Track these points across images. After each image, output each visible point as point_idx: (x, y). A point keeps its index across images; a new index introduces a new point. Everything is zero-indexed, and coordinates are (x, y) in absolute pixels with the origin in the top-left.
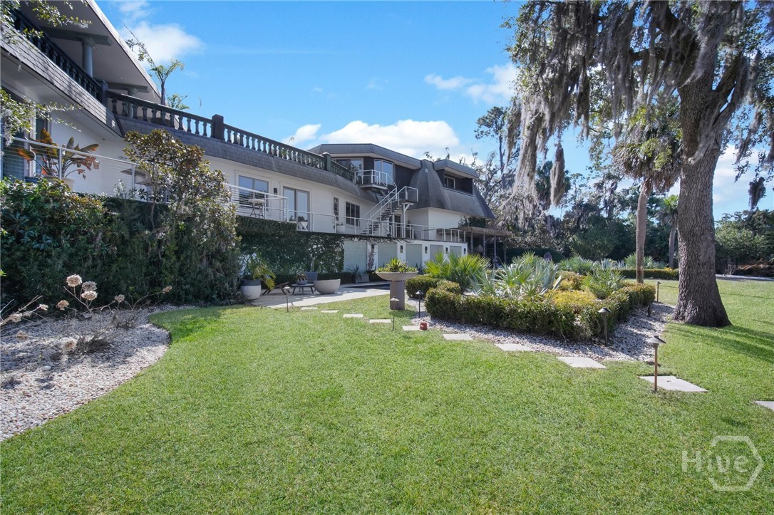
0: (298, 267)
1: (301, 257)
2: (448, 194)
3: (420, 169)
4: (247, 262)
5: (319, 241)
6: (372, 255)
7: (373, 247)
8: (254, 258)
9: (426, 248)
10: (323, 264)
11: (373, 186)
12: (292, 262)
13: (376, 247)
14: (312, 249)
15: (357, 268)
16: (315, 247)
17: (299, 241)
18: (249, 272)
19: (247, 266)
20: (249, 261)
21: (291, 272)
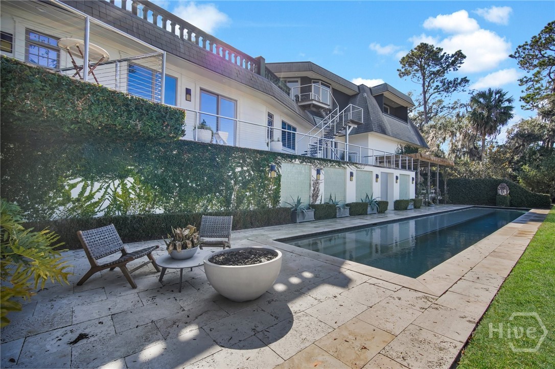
0: (210, 201)
1: (214, 185)
2: (388, 121)
3: (358, 94)
4: (115, 192)
5: (244, 161)
6: (317, 183)
7: (318, 172)
8: (129, 185)
9: (377, 176)
10: (250, 196)
11: (314, 102)
12: (200, 193)
13: (322, 172)
14: (234, 173)
15: (299, 202)
16: (238, 169)
17: (213, 159)
18: (119, 209)
19: (115, 200)
20: (119, 191)
21: (199, 209)
